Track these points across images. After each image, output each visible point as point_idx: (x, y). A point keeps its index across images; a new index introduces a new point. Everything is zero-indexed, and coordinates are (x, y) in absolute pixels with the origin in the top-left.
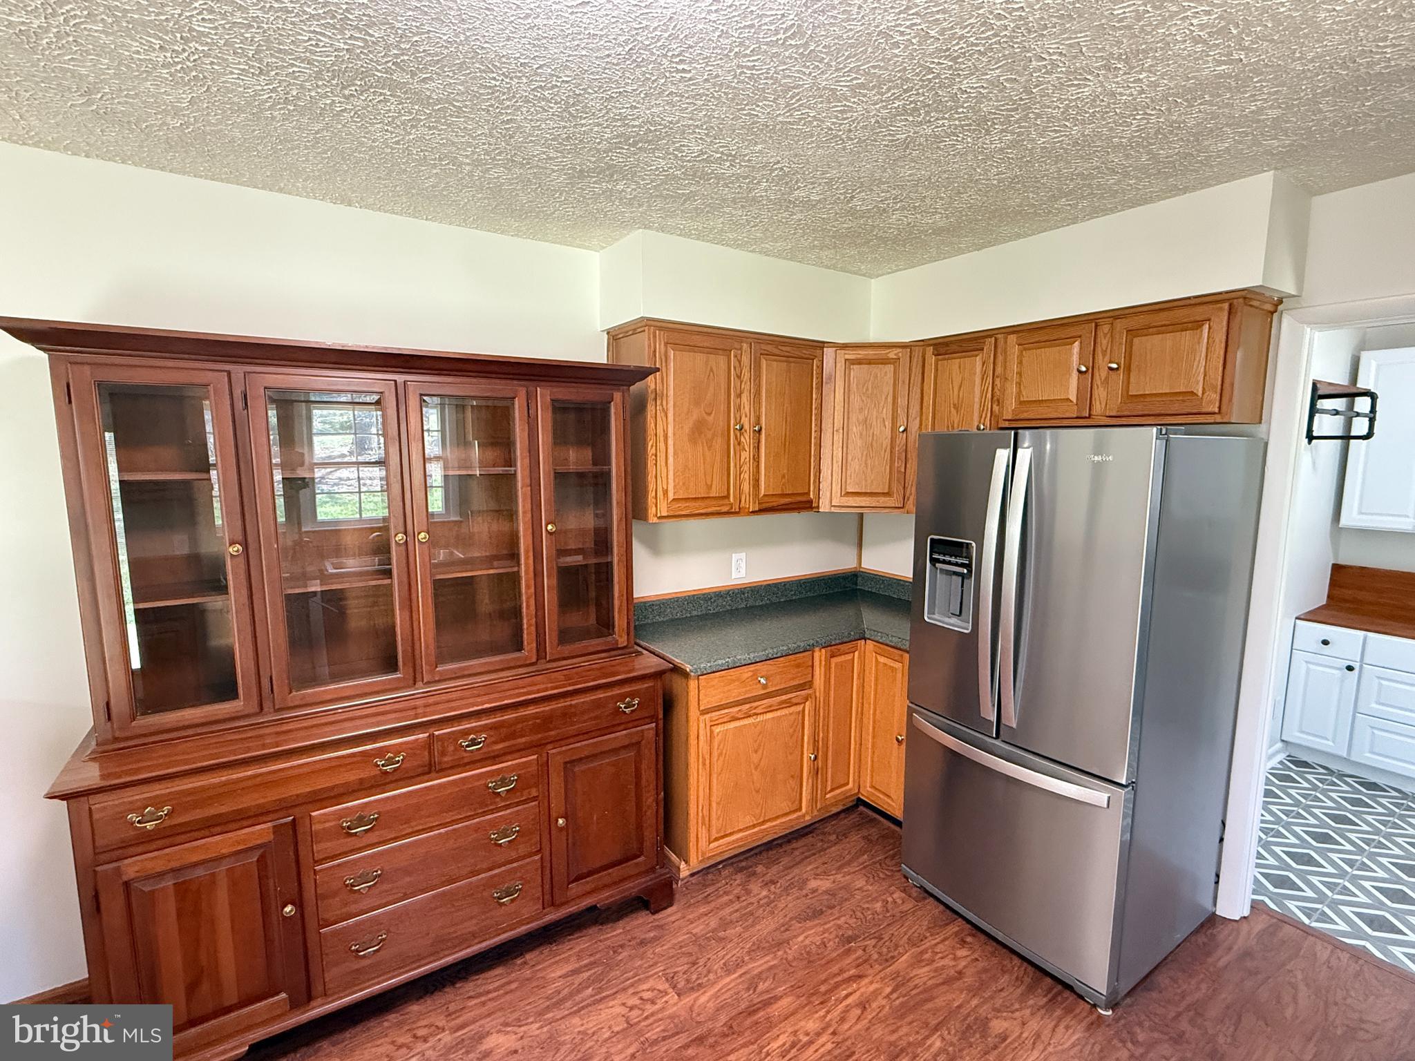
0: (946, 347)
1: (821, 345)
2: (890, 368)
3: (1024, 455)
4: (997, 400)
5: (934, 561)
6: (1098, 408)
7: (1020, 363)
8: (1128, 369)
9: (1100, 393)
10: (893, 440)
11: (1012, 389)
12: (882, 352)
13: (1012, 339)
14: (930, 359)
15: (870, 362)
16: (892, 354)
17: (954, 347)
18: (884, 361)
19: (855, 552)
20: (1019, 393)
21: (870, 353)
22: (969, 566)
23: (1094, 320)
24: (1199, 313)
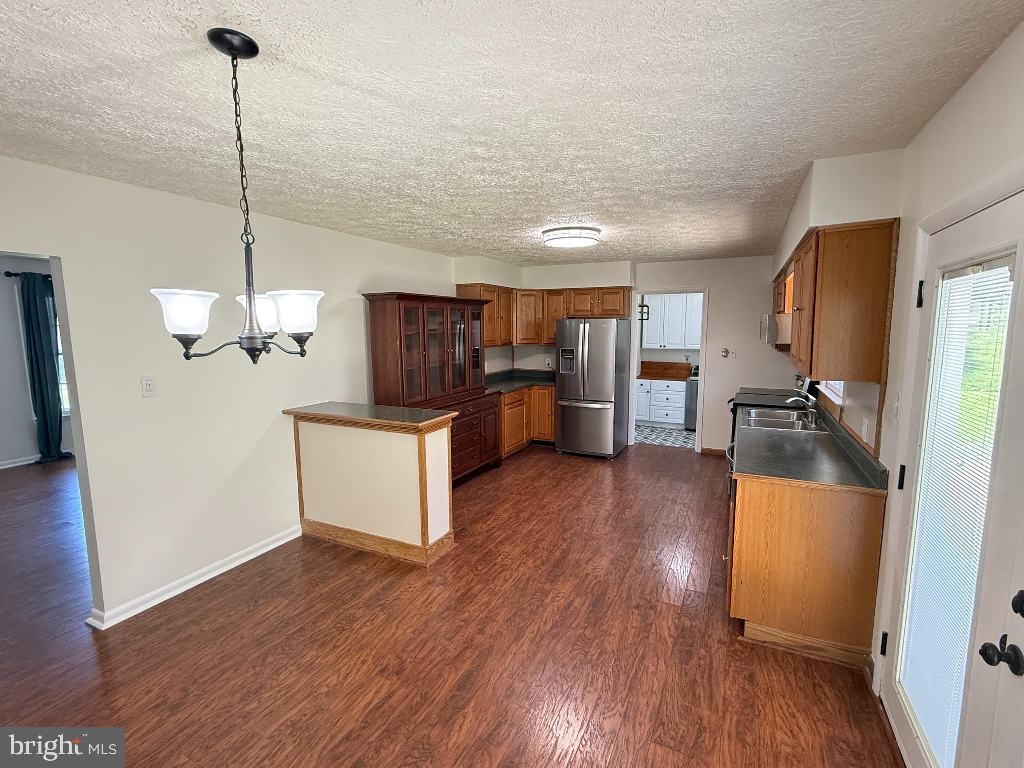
0: (551, 292)
1: (513, 289)
2: (534, 298)
3: (588, 325)
4: (569, 310)
5: (563, 356)
6: (596, 312)
7: (575, 299)
8: (603, 303)
9: (596, 309)
10: (535, 320)
11: (573, 306)
12: (531, 293)
13: (572, 292)
14: (546, 296)
15: (527, 296)
16: (534, 293)
17: (554, 293)
18: (532, 296)
19: (511, 363)
20: (575, 308)
21: (527, 293)
22: (574, 356)
23: (594, 289)
24: (618, 291)
